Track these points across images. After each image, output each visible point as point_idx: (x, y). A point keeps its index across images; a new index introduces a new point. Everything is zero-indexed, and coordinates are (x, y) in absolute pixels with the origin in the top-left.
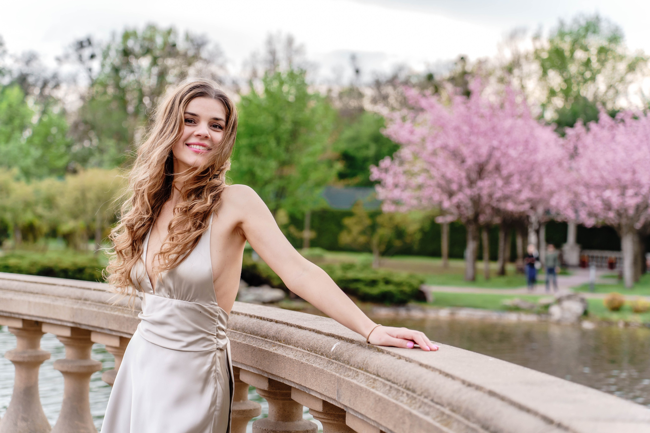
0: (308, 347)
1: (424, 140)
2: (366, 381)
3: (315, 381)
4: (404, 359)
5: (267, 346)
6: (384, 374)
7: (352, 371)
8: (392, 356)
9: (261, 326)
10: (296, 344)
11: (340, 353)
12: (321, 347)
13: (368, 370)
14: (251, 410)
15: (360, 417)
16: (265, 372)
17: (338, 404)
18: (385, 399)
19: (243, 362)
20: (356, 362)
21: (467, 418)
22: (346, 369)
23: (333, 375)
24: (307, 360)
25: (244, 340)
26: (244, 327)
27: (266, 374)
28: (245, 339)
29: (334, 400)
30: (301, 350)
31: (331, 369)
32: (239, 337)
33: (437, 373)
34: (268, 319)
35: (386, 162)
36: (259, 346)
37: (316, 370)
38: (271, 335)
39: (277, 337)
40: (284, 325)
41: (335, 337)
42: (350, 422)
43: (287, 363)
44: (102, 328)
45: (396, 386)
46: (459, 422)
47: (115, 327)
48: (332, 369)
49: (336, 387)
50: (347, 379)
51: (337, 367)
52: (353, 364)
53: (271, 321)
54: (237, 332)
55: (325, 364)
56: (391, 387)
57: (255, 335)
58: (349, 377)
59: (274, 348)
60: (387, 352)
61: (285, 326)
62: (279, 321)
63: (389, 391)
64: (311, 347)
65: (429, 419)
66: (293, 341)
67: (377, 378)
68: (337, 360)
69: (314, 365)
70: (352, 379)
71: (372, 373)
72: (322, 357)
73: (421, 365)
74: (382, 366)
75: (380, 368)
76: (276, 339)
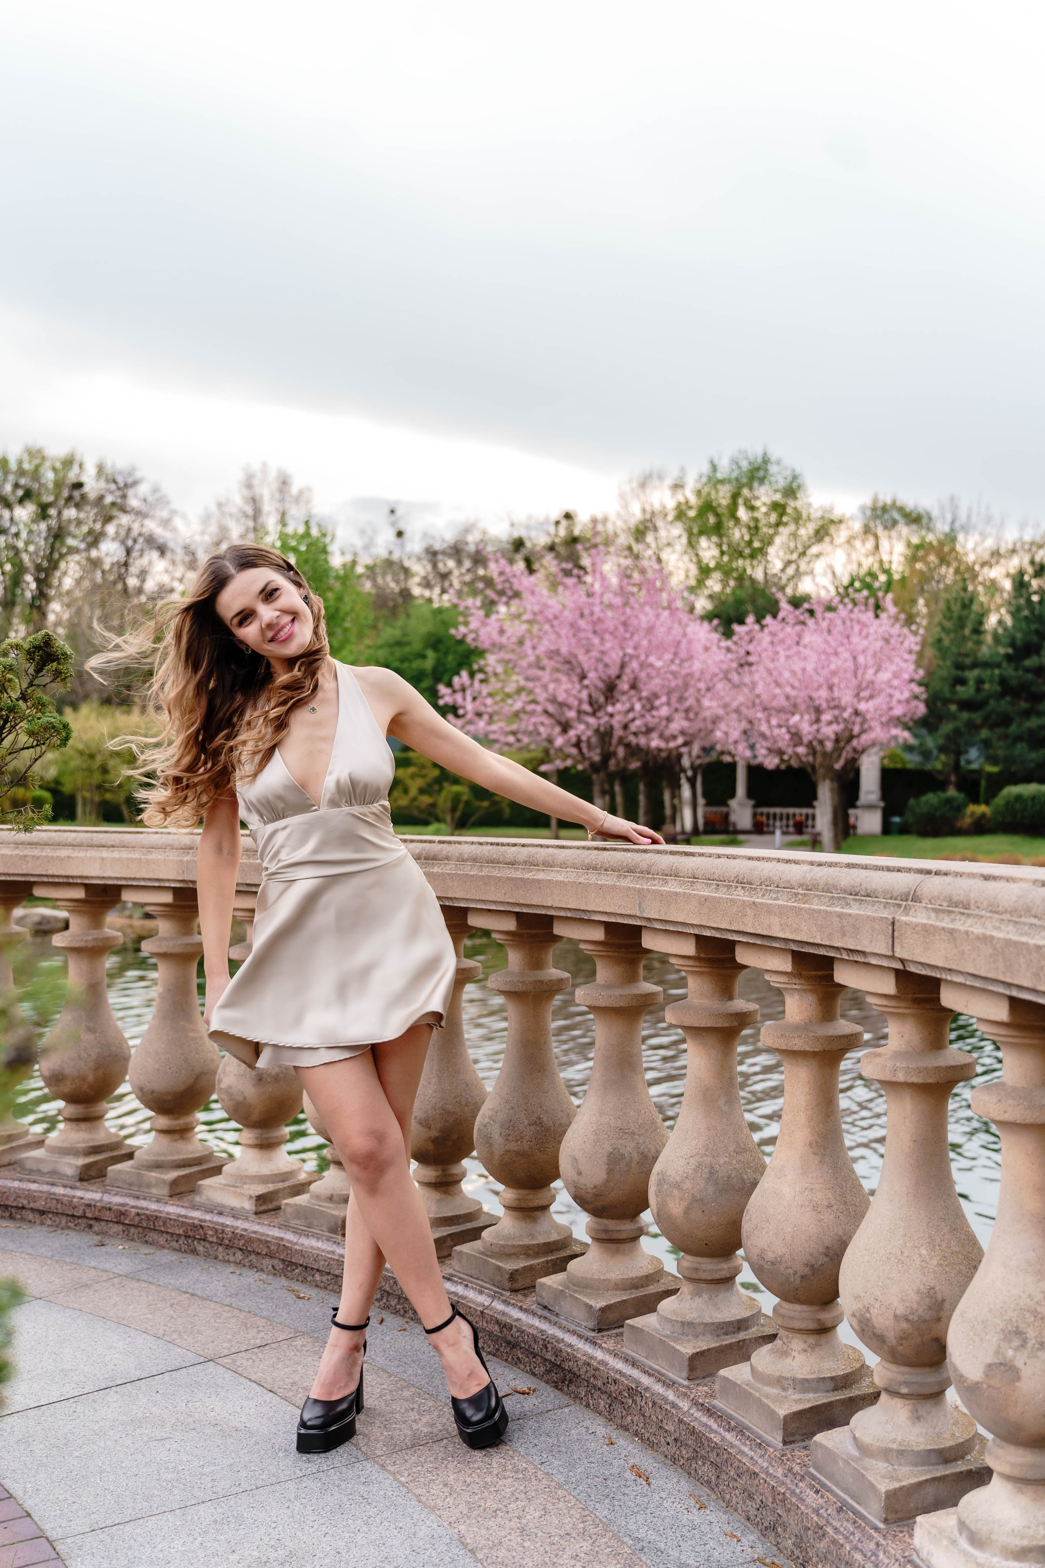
2: (680, 886)
5: (518, 873)
6: (703, 875)
7: (656, 879)
18: (714, 898)
23: (631, 888)
24: (586, 878)
30: (572, 870)
35: (461, 679)
36: (504, 874)
37: (603, 887)
43: (554, 887)
45: (725, 883)
48: (627, 882)
49: (637, 899)
50: (652, 888)
51: (635, 879)
52: (656, 872)
55: (616, 879)
56: (718, 885)
58: (655, 886)
59: (530, 874)
63: (718, 888)
67: (694, 880)
68: (631, 872)
69: (599, 882)
70: (658, 887)
71: (686, 876)
72: (608, 872)
76: (531, 864)
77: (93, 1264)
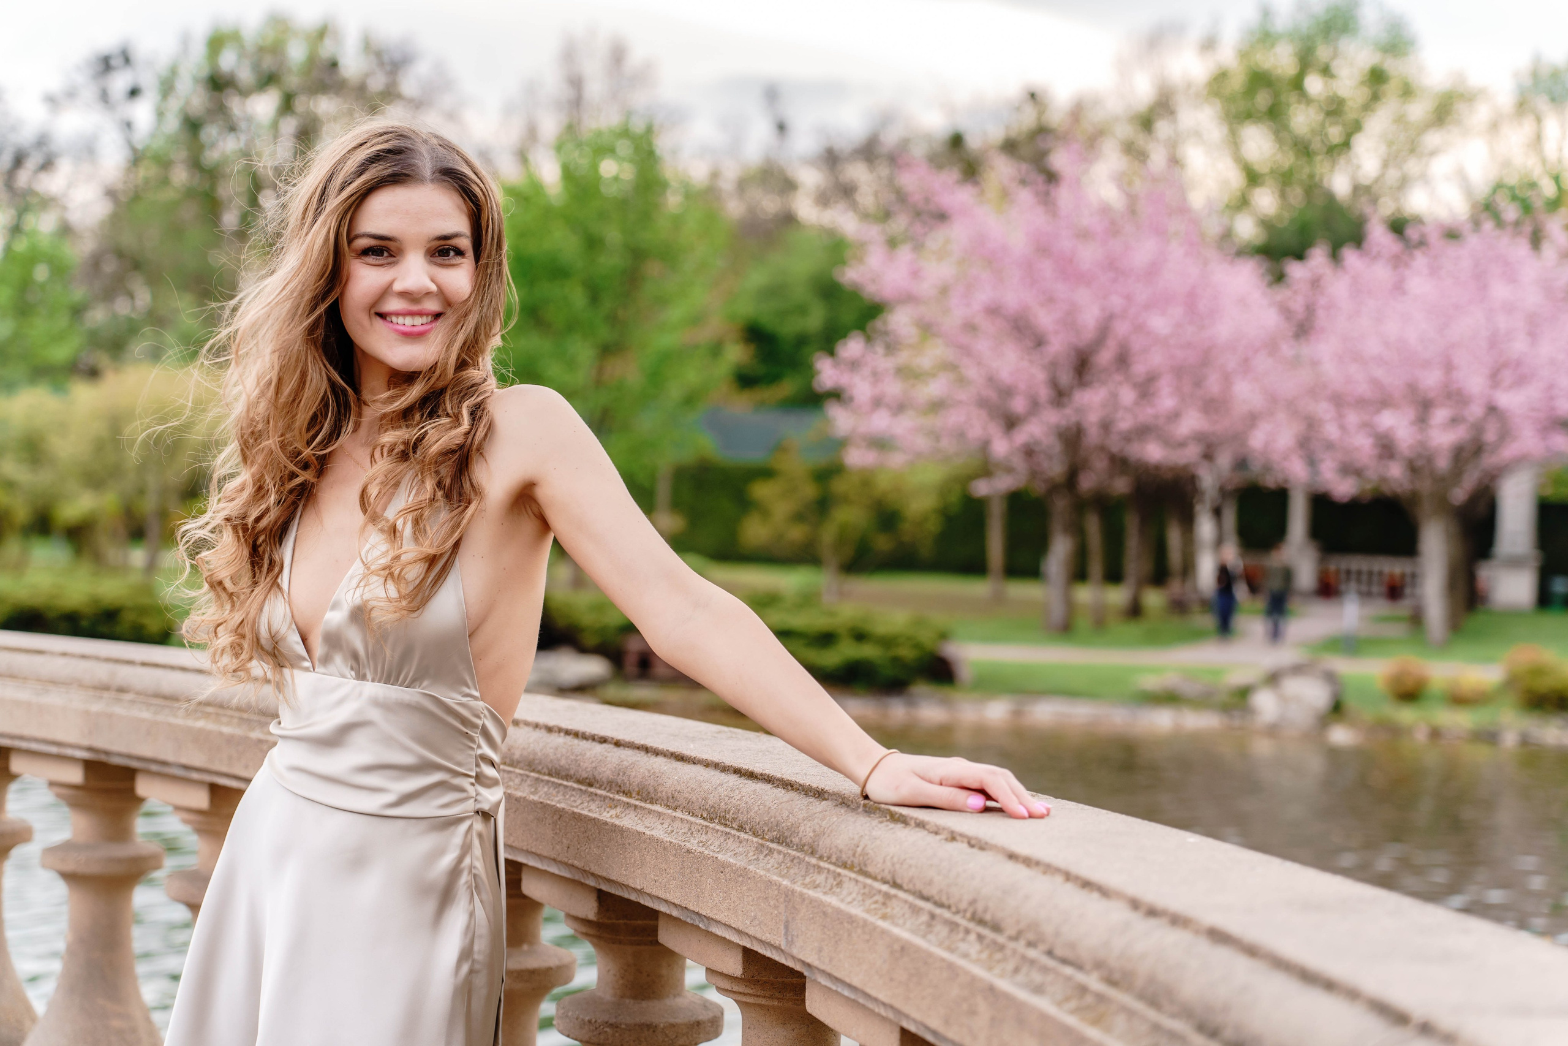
0: (702, 808)
1: (944, 291)
2: (863, 900)
3: (724, 899)
4: (966, 840)
5: (593, 806)
6: (911, 880)
7: (823, 872)
8: (932, 832)
9: (577, 756)
10: (672, 802)
11: (789, 824)
12: (739, 810)
13: (866, 869)
14: (549, 969)
15: (846, 993)
16: (589, 875)
17: (786, 959)
18: (918, 950)
19: (532, 847)
20: (834, 850)
21: (1154, 1002)
22: (807, 868)
23: (773, 883)
24: (702, 842)
25: (533, 790)
26: (531, 757)
27: (591, 878)
28: (536, 789)
29: (778, 948)
30: (683, 817)
31: (766, 868)
32: (519, 783)
33: (1059, 879)
34: (596, 737)
35: (852, 347)
36: (572, 806)
37: (727, 870)
38: (603, 777)
39: (619, 784)
40: (637, 751)
41: (773, 784)
42: (816, 1005)
43: (648, 852)
44: (164, 763)
45: (947, 914)
46: (1131, 1013)
47: (197, 759)
48: (769, 866)
49: (780, 913)
50: (811, 893)
51: (783, 862)
52: (825, 855)
53: (603, 740)
54: (514, 772)
55: (751, 854)
56: (933, 916)
57: (562, 778)
58: (815, 888)
59: (613, 812)
60: (915, 823)
61: (639, 755)
62: (624, 740)
63: (929, 925)
64: (712, 810)
65: (1043, 1004)
66: (664, 793)
67: (893, 891)
68: (782, 843)
69: (720, 857)
70: (825, 893)
71: (879, 877)
72: (742, 835)
73: (1012, 856)
74: (905, 860)
75: (902, 864)
76: (618, 789)
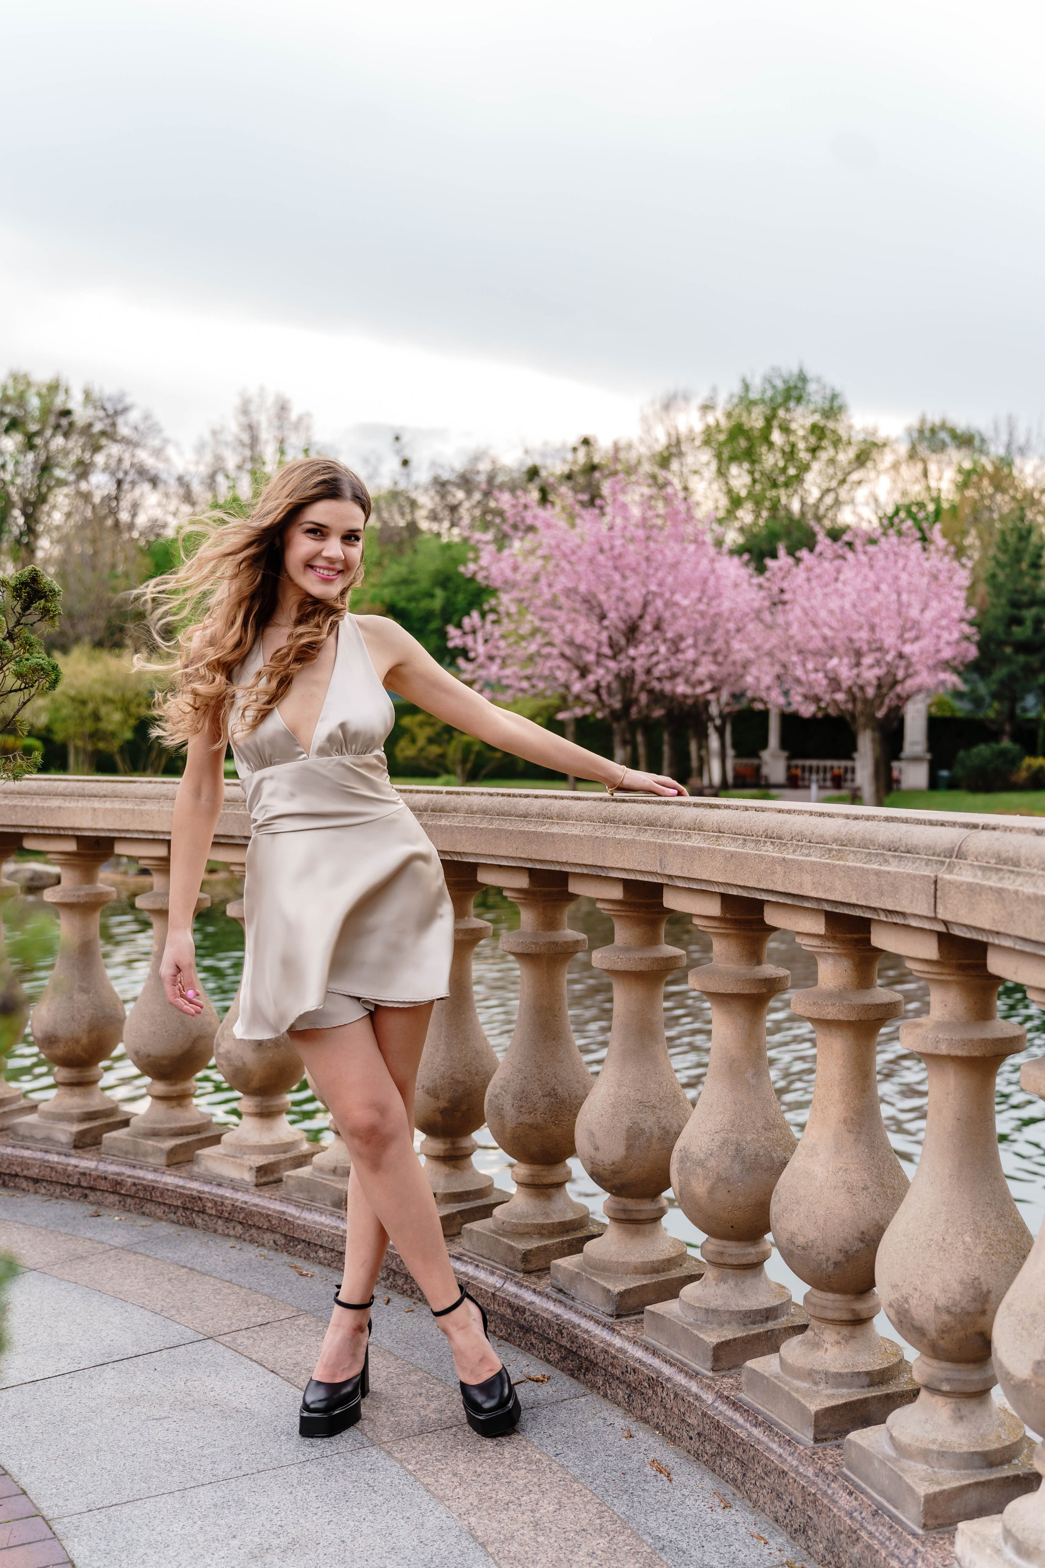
2: (705, 840)
3: (620, 855)
5: (529, 826)
6: (729, 828)
9: (512, 805)
10: (578, 818)
11: (653, 817)
18: (741, 853)
23: (651, 842)
24: (602, 832)
25: (488, 823)
27: (530, 863)
28: (492, 822)
29: (654, 873)
30: (587, 823)
35: (472, 620)
36: (518, 828)
37: (621, 842)
42: (667, 898)
45: (751, 838)
48: (646, 836)
49: (656, 856)
50: (674, 842)
51: (654, 833)
52: (679, 827)
55: (634, 833)
58: (676, 840)
59: (542, 827)
63: (744, 843)
67: (720, 834)
68: (652, 826)
69: (617, 837)
70: (682, 841)
71: (712, 830)
77: (89, 1235)
